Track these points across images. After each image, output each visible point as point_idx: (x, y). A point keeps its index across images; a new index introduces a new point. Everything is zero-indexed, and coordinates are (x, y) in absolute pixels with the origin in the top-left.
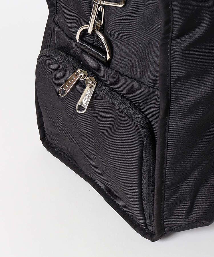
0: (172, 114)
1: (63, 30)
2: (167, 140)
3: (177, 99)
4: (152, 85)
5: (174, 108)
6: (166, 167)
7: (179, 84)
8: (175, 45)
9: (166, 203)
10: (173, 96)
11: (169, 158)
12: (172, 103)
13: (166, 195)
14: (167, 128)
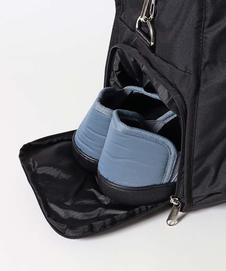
0: (201, 94)
1: (127, 26)
2: (195, 116)
3: (205, 81)
4: (184, 70)
5: (202, 89)
6: (195, 141)
7: (207, 68)
8: (206, 33)
9: (194, 175)
10: (202, 78)
11: (198, 132)
12: (202, 84)
13: (194, 167)
14: (196, 106)
